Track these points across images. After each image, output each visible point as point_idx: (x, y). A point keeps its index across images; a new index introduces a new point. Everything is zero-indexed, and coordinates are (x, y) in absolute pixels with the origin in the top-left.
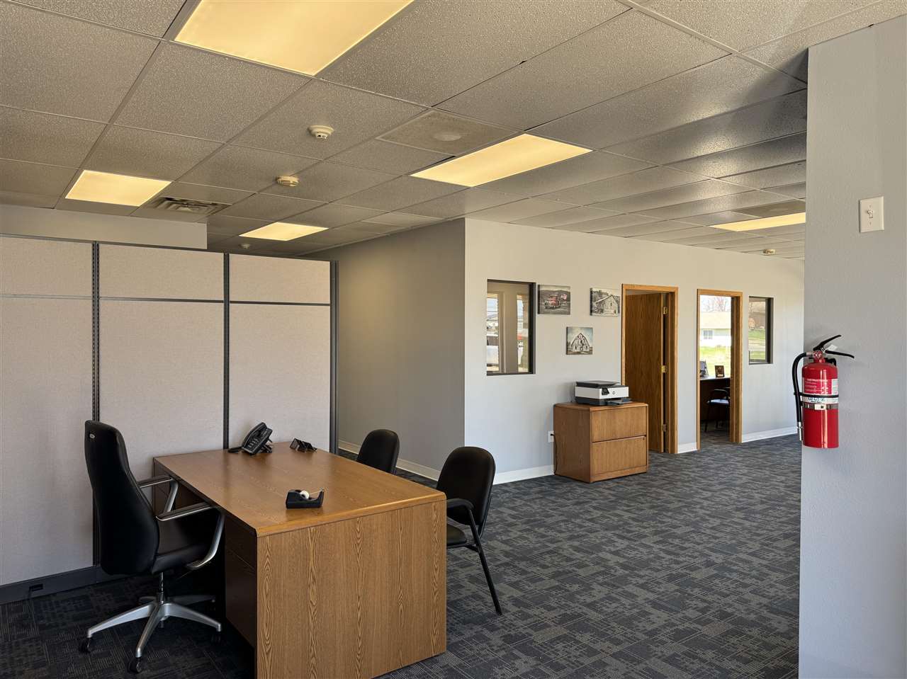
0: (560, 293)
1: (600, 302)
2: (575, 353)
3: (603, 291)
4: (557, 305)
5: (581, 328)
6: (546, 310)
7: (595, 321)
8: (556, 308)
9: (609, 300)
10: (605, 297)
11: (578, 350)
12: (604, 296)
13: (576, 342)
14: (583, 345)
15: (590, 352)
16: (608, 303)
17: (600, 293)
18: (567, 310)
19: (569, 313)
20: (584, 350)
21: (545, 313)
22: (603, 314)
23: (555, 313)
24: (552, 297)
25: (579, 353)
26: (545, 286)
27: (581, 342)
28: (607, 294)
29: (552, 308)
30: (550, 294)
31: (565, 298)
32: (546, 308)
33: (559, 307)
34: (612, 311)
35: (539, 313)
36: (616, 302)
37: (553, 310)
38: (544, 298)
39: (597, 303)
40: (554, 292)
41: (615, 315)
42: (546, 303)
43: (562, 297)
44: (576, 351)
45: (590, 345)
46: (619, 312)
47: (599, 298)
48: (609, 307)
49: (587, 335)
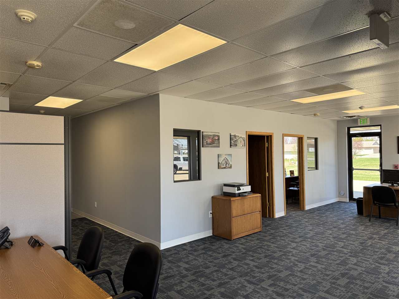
0: (214, 136)
1: (235, 141)
2: (222, 168)
3: (237, 135)
4: (213, 143)
5: (226, 155)
6: (207, 145)
7: (233, 150)
8: (213, 144)
9: (240, 139)
10: (237, 138)
11: (224, 166)
12: (237, 137)
13: (223, 162)
14: (227, 163)
15: (231, 167)
16: (239, 141)
17: (235, 136)
18: (218, 145)
19: (219, 147)
20: (228, 166)
21: (206, 147)
22: (237, 147)
23: (211, 147)
24: (210, 138)
25: (225, 168)
26: (207, 132)
27: (226, 161)
28: (239, 137)
30: (208, 136)
31: (217, 139)
32: (207, 144)
33: (214, 144)
34: (242, 145)
35: (203, 147)
36: (243, 141)
37: (210, 145)
38: (205, 138)
39: (233, 141)
40: (211, 135)
41: (243, 147)
42: (206, 142)
43: (215, 138)
44: (223, 167)
45: (231, 163)
46: (245, 146)
47: (234, 138)
48: (240, 143)
49: (229, 158)
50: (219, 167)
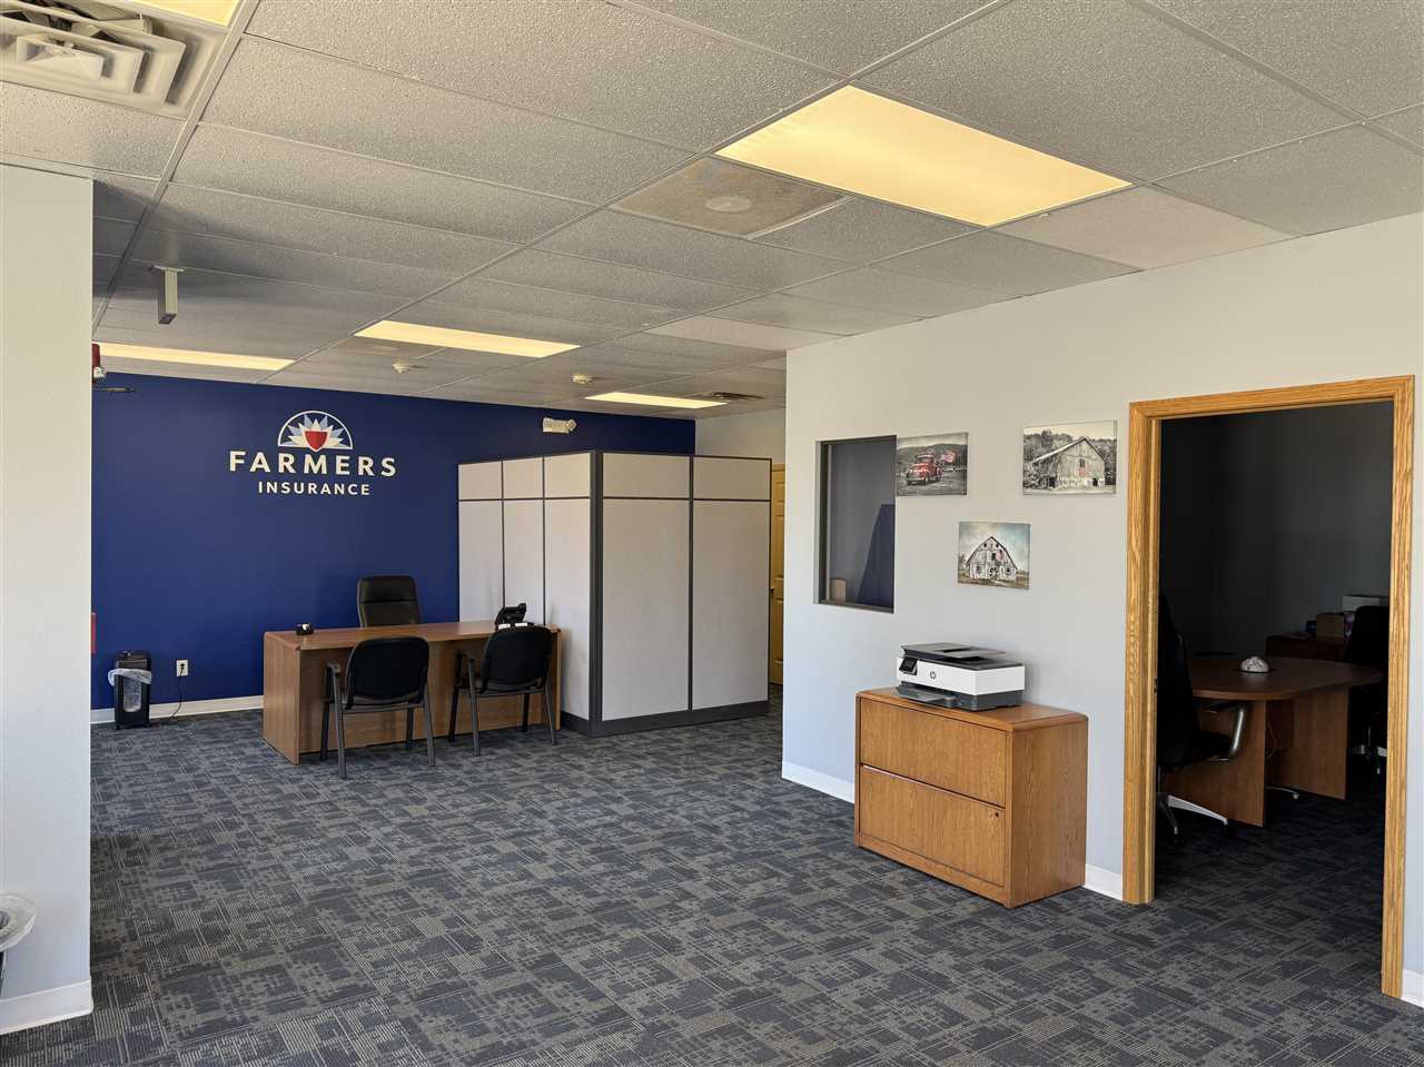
0: (940, 449)
1: (1048, 461)
2: (975, 582)
3: (1055, 431)
4: (933, 476)
5: (995, 525)
6: (908, 488)
7: (1039, 508)
8: (931, 482)
9: (1074, 452)
10: (1059, 447)
11: (985, 574)
12: (1056, 443)
13: (979, 557)
14: (998, 564)
15: (1022, 582)
16: (1071, 461)
17: (1046, 439)
18: (954, 485)
19: (963, 492)
20: (1002, 576)
21: (905, 494)
22: (1055, 491)
23: (926, 494)
24: (921, 460)
25: (985, 582)
26: (909, 439)
27: (994, 556)
28: (1069, 439)
29: (922, 483)
30: (916, 455)
31: (951, 460)
32: (909, 483)
33: (938, 480)
34: (1086, 481)
35: (897, 494)
36: (1095, 456)
37: (922, 488)
38: (904, 462)
39: (1036, 464)
40: (925, 449)
41: (1095, 490)
42: (908, 476)
43: (943, 457)
44: (979, 576)
45: (1021, 566)
46: (1111, 481)
47: (1041, 449)
48: (1076, 473)
49: (1011, 543)
50: (963, 578)
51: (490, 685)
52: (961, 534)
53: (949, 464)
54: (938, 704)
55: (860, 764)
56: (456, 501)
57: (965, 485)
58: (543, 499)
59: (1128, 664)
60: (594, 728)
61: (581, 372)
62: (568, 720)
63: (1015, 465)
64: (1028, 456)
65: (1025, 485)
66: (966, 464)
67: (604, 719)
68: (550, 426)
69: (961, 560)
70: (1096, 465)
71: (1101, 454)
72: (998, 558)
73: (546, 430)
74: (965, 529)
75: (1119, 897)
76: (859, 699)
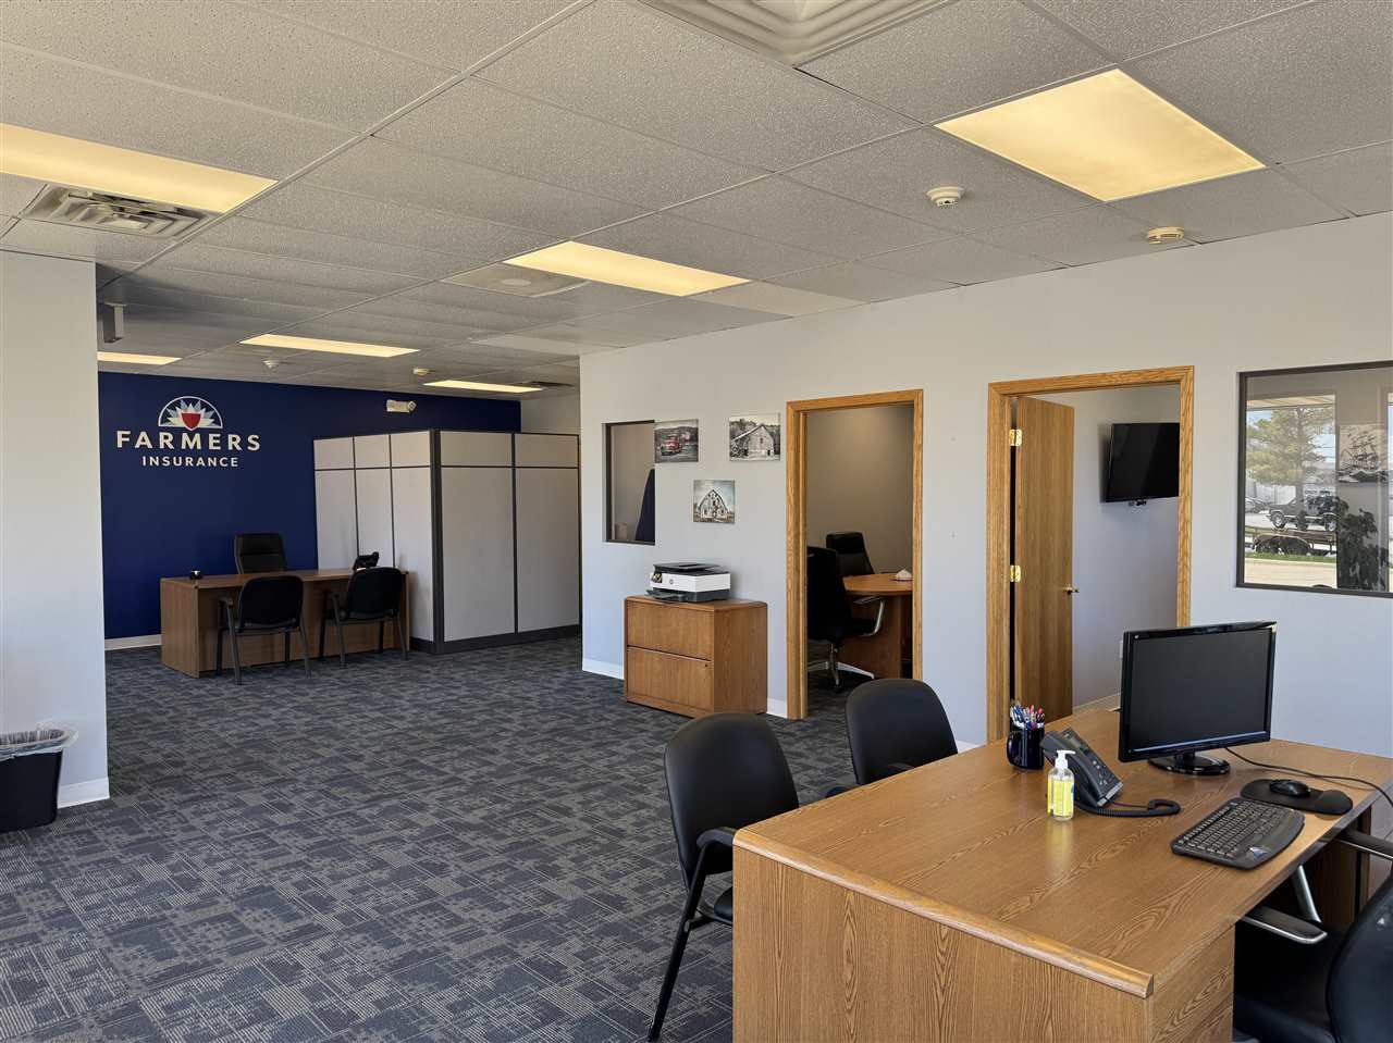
0: (681, 430)
1: (743, 438)
2: (704, 521)
3: (747, 419)
4: (677, 449)
5: (714, 482)
6: (662, 458)
7: (738, 469)
8: (676, 453)
9: (757, 433)
10: (750, 430)
11: (709, 516)
12: (748, 427)
13: (706, 503)
14: (717, 508)
15: (730, 519)
16: (755, 439)
17: (742, 424)
18: (690, 455)
19: (696, 460)
20: (719, 516)
21: (663, 461)
22: (747, 458)
23: (673, 461)
24: (669, 438)
25: (710, 520)
26: (663, 423)
27: (714, 502)
28: (754, 424)
29: (671, 454)
30: (667, 434)
31: (688, 438)
32: (663, 454)
33: (680, 452)
34: (764, 452)
36: (768, 436)
37: (671, 457)
38: (659, 439)
39: (737, 441)
40: (672, 430)
41: (768, 458)
42: (661, 448)
43: (683, 436)
44: (706, 517)
45: (730, 508)
46: (777, 452)
47: (740, 431)
48: (758, 446)
49: (723, 493)
50: (697, 518)
51: (352, 615)
52: (695, 488)
53: (686, 441)
54: (673, 600)
55: (627, 646)
56: (313, 470)
57: (697, 454)
58: (391, 468)
59: (788, 568)
60: (439, 648)
61: (420, 367)
62: (417, 644)
63: (725, 443)
64: (732, 436)
65: (731, 454)
66: (697, 440)
67: (446, 640)
68: (393, 407)
69: (695, 506)
70: (769, 441)
71: (772, 434)
72: (716, 505)
73: (389, 410)
74: (697, 485)
75: (786, 717)
76: (626, 602)
